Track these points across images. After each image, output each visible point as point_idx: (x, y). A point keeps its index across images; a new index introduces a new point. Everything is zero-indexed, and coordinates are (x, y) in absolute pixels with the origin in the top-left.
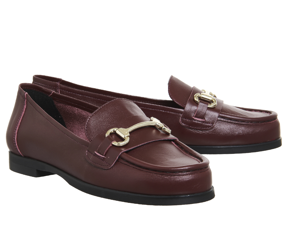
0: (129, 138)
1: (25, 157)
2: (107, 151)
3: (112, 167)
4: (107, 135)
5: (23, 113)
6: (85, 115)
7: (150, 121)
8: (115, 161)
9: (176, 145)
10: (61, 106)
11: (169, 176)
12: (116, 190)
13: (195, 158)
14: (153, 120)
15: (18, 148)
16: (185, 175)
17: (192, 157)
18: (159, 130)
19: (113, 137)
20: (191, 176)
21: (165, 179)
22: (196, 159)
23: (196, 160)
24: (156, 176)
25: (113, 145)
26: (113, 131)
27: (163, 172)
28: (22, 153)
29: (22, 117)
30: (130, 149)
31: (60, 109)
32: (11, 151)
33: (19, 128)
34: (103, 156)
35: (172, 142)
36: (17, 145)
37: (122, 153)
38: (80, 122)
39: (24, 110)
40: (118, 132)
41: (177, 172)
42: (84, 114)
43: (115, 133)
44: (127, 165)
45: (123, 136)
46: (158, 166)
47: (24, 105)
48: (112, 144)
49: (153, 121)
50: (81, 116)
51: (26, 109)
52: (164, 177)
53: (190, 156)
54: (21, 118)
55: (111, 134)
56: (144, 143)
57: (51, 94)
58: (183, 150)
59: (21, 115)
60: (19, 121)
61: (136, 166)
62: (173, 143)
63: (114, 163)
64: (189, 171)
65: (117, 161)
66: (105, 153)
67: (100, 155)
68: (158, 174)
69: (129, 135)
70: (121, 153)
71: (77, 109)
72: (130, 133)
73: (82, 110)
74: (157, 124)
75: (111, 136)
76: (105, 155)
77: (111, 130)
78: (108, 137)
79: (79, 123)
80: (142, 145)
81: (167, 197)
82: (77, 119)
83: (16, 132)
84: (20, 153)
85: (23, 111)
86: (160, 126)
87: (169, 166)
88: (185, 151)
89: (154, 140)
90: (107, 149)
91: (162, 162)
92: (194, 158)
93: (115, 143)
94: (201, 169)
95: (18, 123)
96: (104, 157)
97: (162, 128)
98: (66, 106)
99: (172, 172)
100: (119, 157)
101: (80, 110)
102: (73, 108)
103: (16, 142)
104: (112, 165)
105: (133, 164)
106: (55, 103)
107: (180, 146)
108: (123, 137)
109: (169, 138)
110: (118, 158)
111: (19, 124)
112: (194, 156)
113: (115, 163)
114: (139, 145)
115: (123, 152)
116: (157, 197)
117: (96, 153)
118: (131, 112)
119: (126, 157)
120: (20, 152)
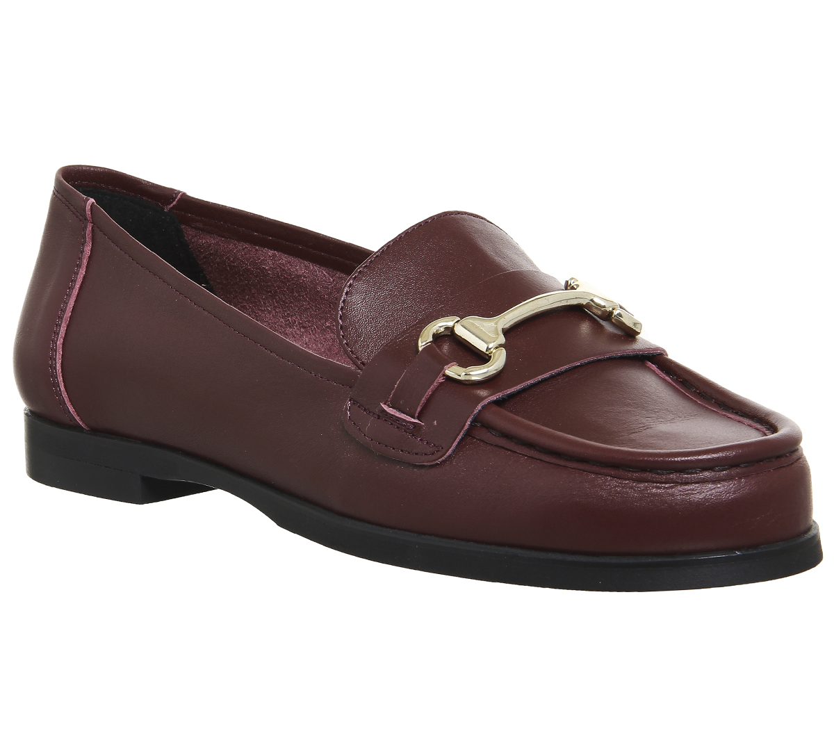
0: (504, 351)
1: (95, 431)
2: (428, 401)
3: (450, 456)
4: (421, 345)
5: (82, 272)
6: (305, 277)
7: (566, 289)
8: (460, 437)
9: (663, 375)
10: (210, 246)
11: (666, 483)
12: (468, 540)
13: (741, 419)
14: (578, 286)
15: (67, 400)
16: (724, 480)
17: (730, 415)
18: (602, 322)
19: (446, 348)
20: (746, 482)
21: (655, 495)
22: (747, 421)
23: (750, 426)
24: (616, 486)
25: (449, 379)
26: (442, 330)
27: (644, 470)
28: (82, 420)
29: (78, 286)
30: (509, 391)
31: (205, 257)
32: (32, 409)
33: (68, 327)
34: (413, 420)
35: (649, 364)
36: (63, 389)
37: (483, 407)
38: (284, 302)
39: (85, 262)
40: (460, 331)
41: (695, 468)
42: (300, 273)
43: (450, 334)
44: (507, 449)
45: (482, 346)
46: (622, 448)
47: (83, 245)
48: (444, 375)
49: (578, 290)
50: (285, 278)
51: (89, 257)
52: (646, 488)
53: (724, 413)
54: (75, 292)
55: (437, 337)
56: (559, 369)
57: (174, 203)
58: (691, 393)
59: (74, 281)
60: (67, 303)
61: (540, 452)
62: (654, 367)
63: (455, 443)
64: (737, 466)
65: (469, 434)
66: (419, 409)
67: (403, 416)
68: (626, 479)
69: (502, 340)
70: (479, 407)
71: (274, 255)
72: (506, 332)
73: (291, 259)
74: (596, 300)
75: (440, 347)
76: (420, 413)
77: (439, 325)
78: (426, 349)
79: (275, 307)
80: (552, 377)
81: (659, 560)
82: (268, 292)
83: (60, 342)
84: (77, 418)
85: (79, 266)
86: (604, 307)
87: (661, 449)
88: (701, 396)
89: (591, 359)
90: (429, 392)
91: (633, 436)
92: (738, 418)
93: (454, 371)
94: (779, 457)
95: (64, 311)
96: (416, 421)
97: (611, 313)
98: (231, 246)
99: (676, 472)
100: (475, 420)
101: (284, 259)
102: (256, 250)
103: (60, 379)
104: (450, 451)
105: (530, 445)
106: (189, 233)
107: (679, 376)
108: (484, 350)
109: (640, 350)
110: (471, 425)
111: (68, 314)
112: (737, 413)
113: (459, 443)
114: (540, 378)
115: (489, 403)
116: (625, 560)
117: (385, 407)
118: (498, 259)
119: (500, 419)
120: (75, 415)
